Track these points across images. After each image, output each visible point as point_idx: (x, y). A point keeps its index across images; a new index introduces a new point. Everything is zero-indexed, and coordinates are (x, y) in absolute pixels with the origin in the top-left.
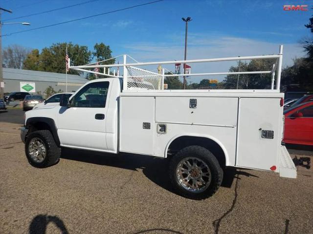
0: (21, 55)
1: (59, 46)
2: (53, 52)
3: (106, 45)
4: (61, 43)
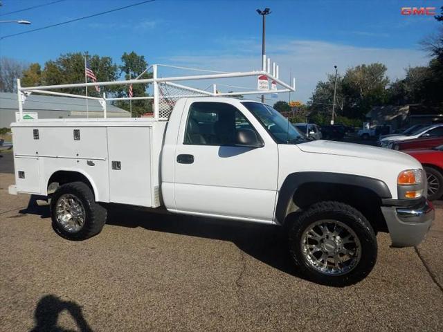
1: (70, 57)
2: (62, 67)
3: (139, 54)
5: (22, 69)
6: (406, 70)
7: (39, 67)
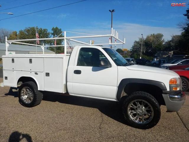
0: (5, 35)
1: (30, 29)
2: (26, 33)
3: (59, 28)
4: (31, 27)
5: (9, 33)
6: (172, 36)
7: (16, 33)
